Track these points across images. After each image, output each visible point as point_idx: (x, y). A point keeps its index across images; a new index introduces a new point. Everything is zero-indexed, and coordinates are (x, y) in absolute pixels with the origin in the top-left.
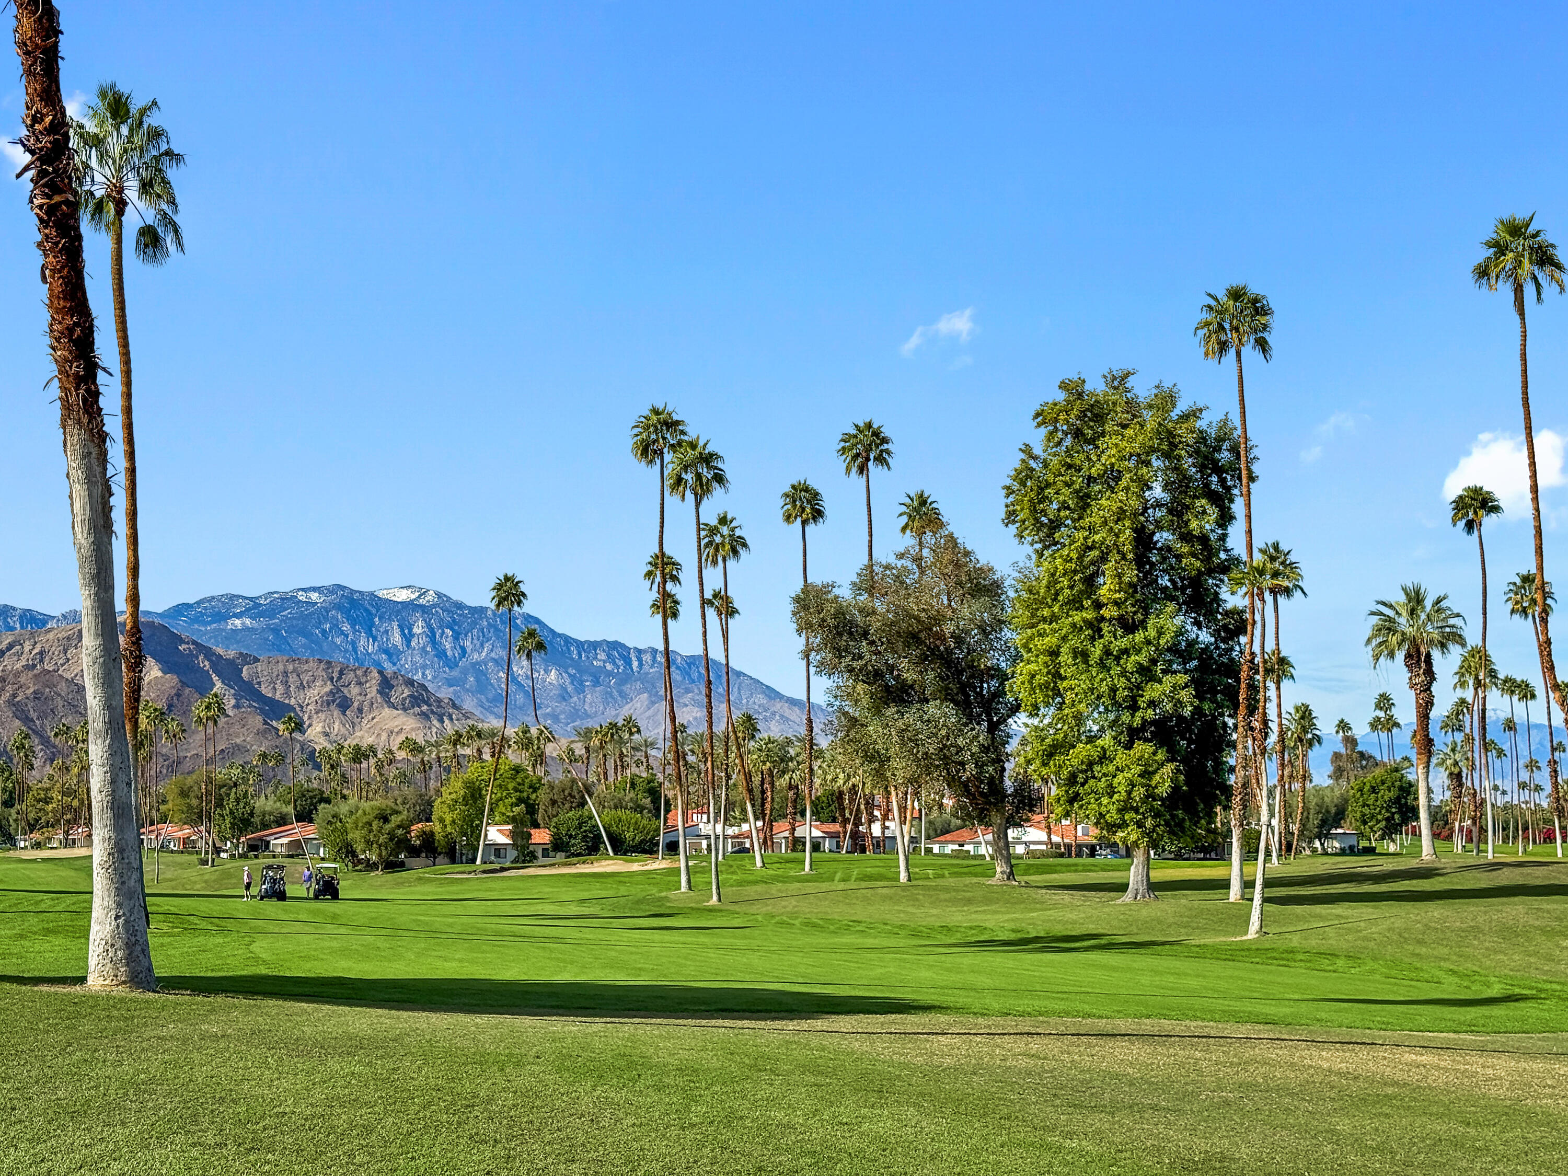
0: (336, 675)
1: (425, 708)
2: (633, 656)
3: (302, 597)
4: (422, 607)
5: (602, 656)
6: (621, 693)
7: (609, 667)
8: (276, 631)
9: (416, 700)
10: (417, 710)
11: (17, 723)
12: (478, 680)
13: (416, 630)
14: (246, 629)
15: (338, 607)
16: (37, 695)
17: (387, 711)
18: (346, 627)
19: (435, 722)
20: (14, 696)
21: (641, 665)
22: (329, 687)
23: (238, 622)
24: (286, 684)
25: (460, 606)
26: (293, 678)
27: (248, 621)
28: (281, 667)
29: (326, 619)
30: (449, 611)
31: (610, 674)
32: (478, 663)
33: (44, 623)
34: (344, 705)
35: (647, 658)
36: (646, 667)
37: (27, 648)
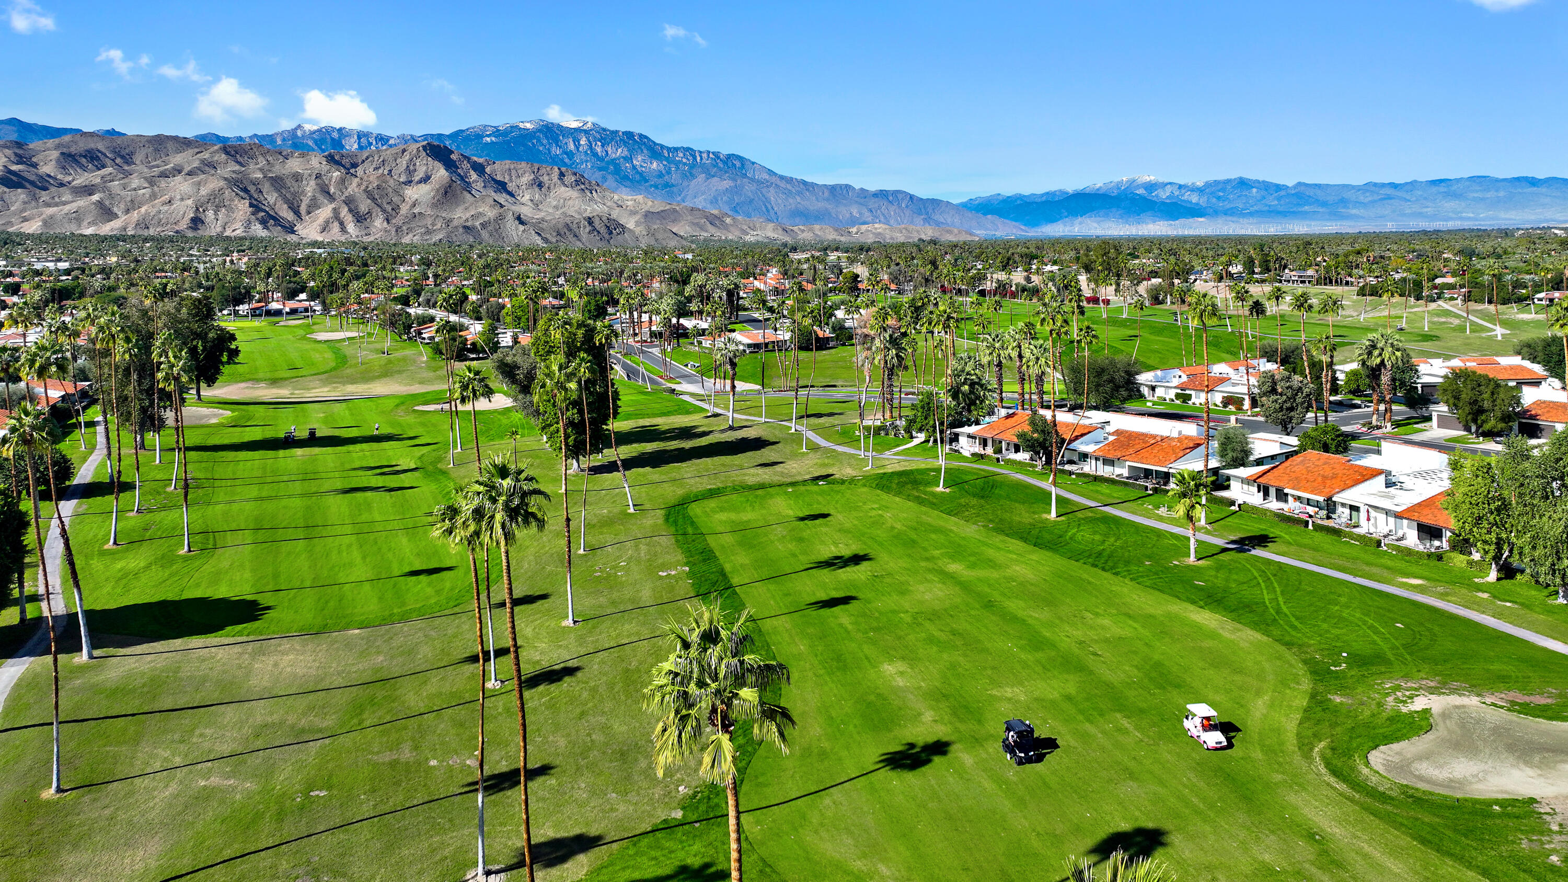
0: (536, 171)
1: (583, 187)
2: (697, 154)
3: (522, 126)
4: (585, 131)
5: (681, 155)
6: (691, 173)
7: (684, 160)
8: (508, 142)
9: (577, 183)
10: (578, 187)
11: (369, 201)
12: (615, 167)
13: (582, 142)
14: (492, 142)
15: (539, 131)
16: (378, 187)
17: (563, 189)
18: (545, 142)
19: (589, 194)
20: (367, 187)
21: (701, 159)
22: (532, 177)
23: (488, 139)
24: (510, 175)
25: (604, 130)
26: (513, 172)
27: (493, 139)
28: (507, 166)
29: (534, 138)
30: (599, 132)
31: (685, 164)
32: (615, 159)
33: (388, 140)
34: (540, 186)
35: (704, 155)
36: (704, 161)
37: (376, 158)
